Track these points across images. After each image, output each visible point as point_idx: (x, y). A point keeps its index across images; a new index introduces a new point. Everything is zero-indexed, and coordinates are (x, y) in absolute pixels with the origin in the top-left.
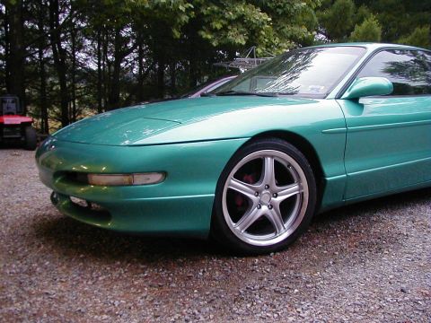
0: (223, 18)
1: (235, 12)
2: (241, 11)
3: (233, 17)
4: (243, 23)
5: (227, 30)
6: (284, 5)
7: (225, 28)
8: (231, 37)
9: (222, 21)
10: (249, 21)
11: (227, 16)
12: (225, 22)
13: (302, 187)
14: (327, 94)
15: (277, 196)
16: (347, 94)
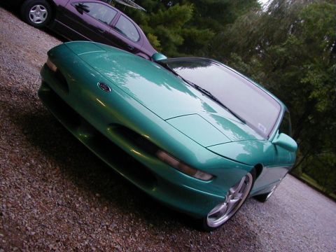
13: (242, 196)
14: (268, 137)
15: (233, 198)
16: (275, 141)
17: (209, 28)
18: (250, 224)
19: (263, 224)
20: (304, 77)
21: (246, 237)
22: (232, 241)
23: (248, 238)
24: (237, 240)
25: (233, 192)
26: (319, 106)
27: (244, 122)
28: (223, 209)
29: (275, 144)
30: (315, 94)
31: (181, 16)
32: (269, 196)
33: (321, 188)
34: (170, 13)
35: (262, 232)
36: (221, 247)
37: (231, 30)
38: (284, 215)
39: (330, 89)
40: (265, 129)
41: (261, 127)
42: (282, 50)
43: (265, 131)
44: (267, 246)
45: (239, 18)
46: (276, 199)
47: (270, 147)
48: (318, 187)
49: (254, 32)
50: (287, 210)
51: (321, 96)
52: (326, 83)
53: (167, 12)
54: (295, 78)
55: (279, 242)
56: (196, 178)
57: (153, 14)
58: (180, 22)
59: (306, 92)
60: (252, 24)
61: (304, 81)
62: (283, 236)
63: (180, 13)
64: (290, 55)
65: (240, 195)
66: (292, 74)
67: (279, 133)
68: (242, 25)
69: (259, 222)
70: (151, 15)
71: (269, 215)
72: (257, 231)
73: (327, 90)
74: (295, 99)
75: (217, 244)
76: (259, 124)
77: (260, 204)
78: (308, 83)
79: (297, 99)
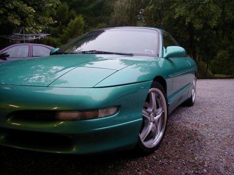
0: (4, 7)
1: (12, 4)
2: (17, 4)
3: (12, 8)
4: (17, 12)
5: (7, 15)
6: (39, 5)
7: (6, 14)
8: (10, 20)
9: (3, 9)
10: (21, 11)
11: (7, 6)
12: (5, 10)
13: (163, 109)
14: (158, 55)
15: (155, 116)
16: (165, 55)
17: (100, 22)
18: (188, 126)
19: (199, 120)
20: (175, 14)
21: (189, 137)
22: (177, 147)
23: (190, 138)
24: (181, 144)
25: (151, 110)
26: (195, 26)
27: (131, 55)
28: (153, 128)
29: (167, 58)
30: (188, 20)
31: (78, 25)
32: (193, 99)
33: (230, 76)
34: (70, 28)
35: (200, 126)
36: (169, 158)
37: (115, 16)
38: (212, 105)
39: (195, 12)
40: (152, 51)
41: (148, 51)
42: (151, 7)
43: (153, 52)
44: (209, 134)
45: (115, 5)
46: (201, 98)
47: (164, 62)
48: (228, 76)
49: (129, 8)
50: (213, 101)
51: (192, 19)
52: (190, 9)
53: (68, 29)
54: (170, 19)
55: (217, 125)
56: (102, 117)
57: (61, 35)
58: (80, 30)
59: (182, 23)
60: (125, 4)
61: (176, 17)
62: (218, 120)
63: (76, 24)
64: (158, 6)
65: (160, 110)
66: (167, 18)
67: (166, 48)
68: (120, 9)
69: (195, 120)
70: (60, 37)
71: (201, 111)
72: (195, 128)
73: (193, 13)
74: (178, 31)
75: (164, 158)
76: (146, 50)
77: (190, 108)
78: (180, 16)
79: (179, 31)
